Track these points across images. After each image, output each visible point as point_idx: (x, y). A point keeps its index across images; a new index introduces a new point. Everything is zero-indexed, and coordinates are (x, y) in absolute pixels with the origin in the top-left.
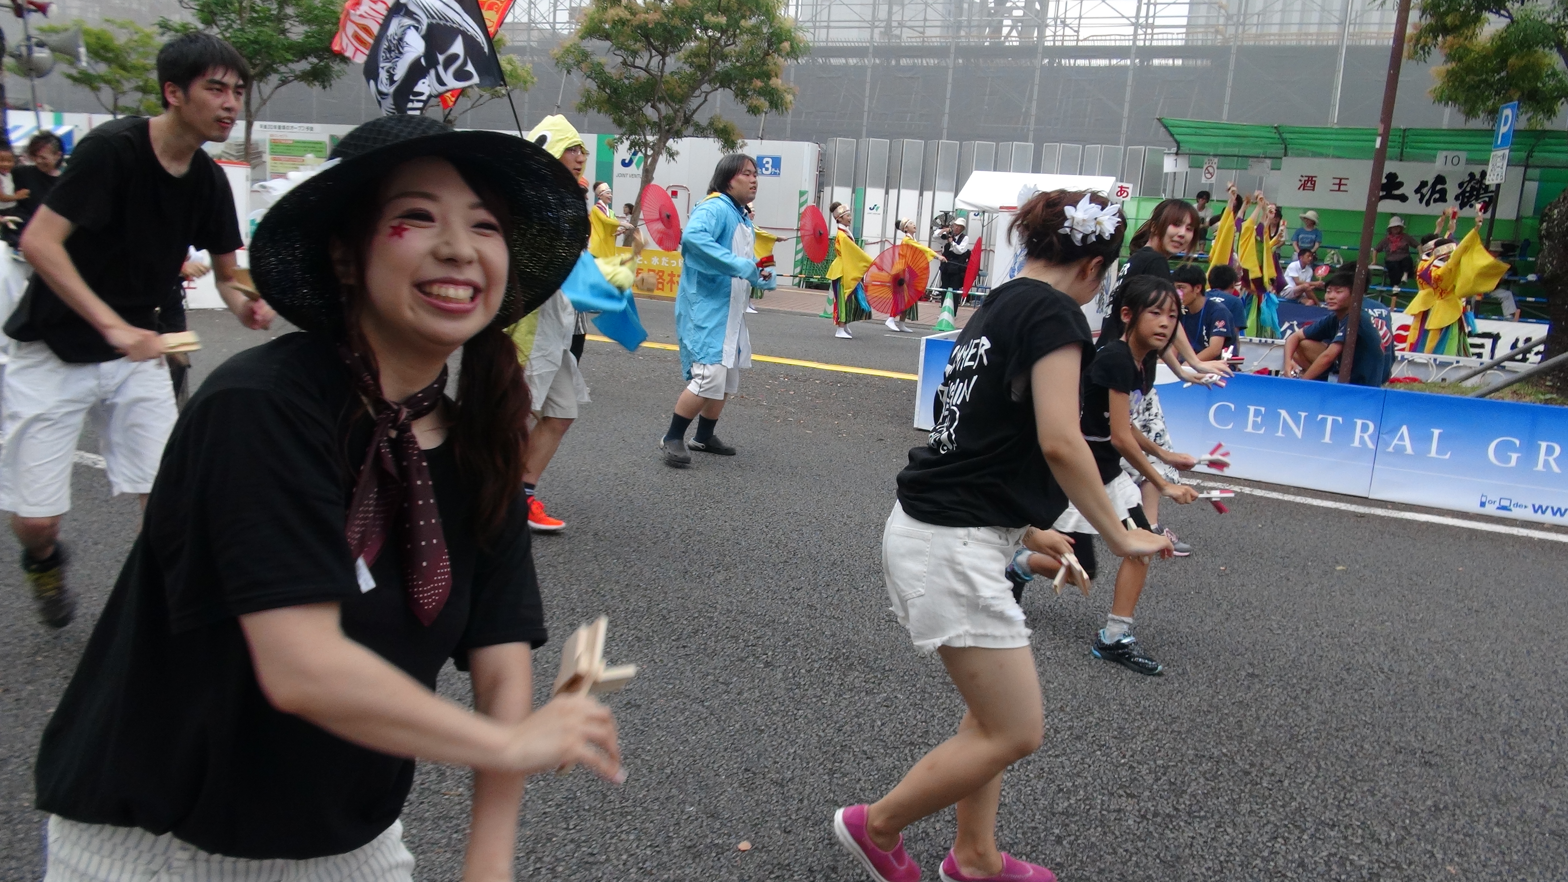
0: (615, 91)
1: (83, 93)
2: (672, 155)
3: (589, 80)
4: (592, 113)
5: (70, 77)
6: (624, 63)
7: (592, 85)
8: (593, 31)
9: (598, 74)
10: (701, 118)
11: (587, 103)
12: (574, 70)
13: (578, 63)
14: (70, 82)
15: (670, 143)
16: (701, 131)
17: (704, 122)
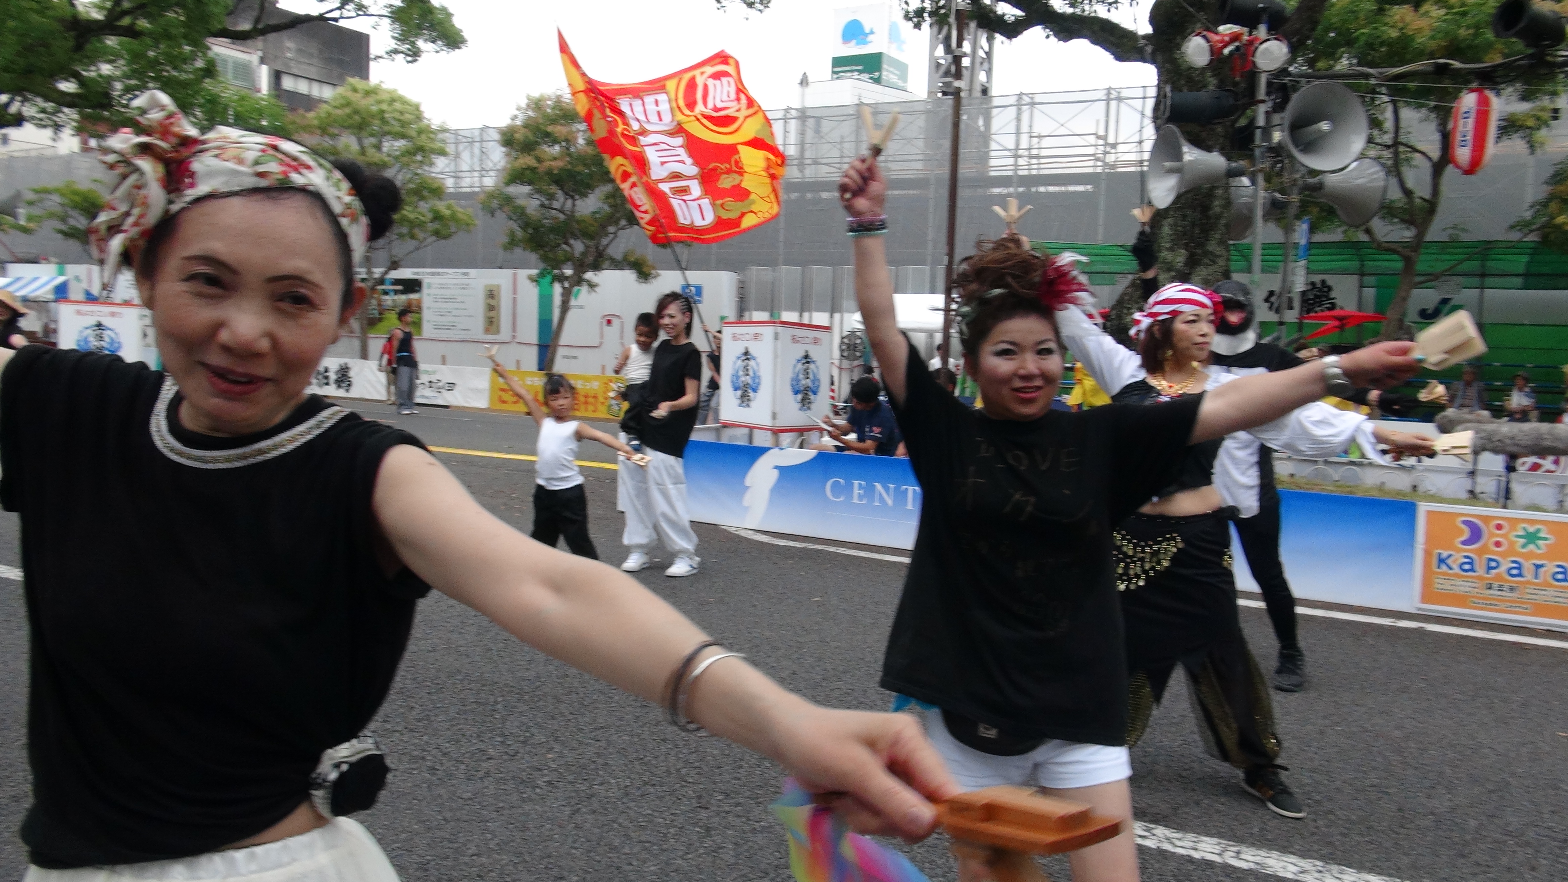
0: (536, 229)
1: (74, 245)
2: (592, 286)
3: (512, 222)
4: (518, 251)
5: (61, 232)
6: (543, 206)
7: (514, 226)
8: (516, 177)
9: (519, 214)
10: (616, 250)
11: (512, 243)
12: (498, 213)
13: (501, 207)
14: (60, 236)
15: (589, 275)
16: (617, 265)
17: (618, 256)
